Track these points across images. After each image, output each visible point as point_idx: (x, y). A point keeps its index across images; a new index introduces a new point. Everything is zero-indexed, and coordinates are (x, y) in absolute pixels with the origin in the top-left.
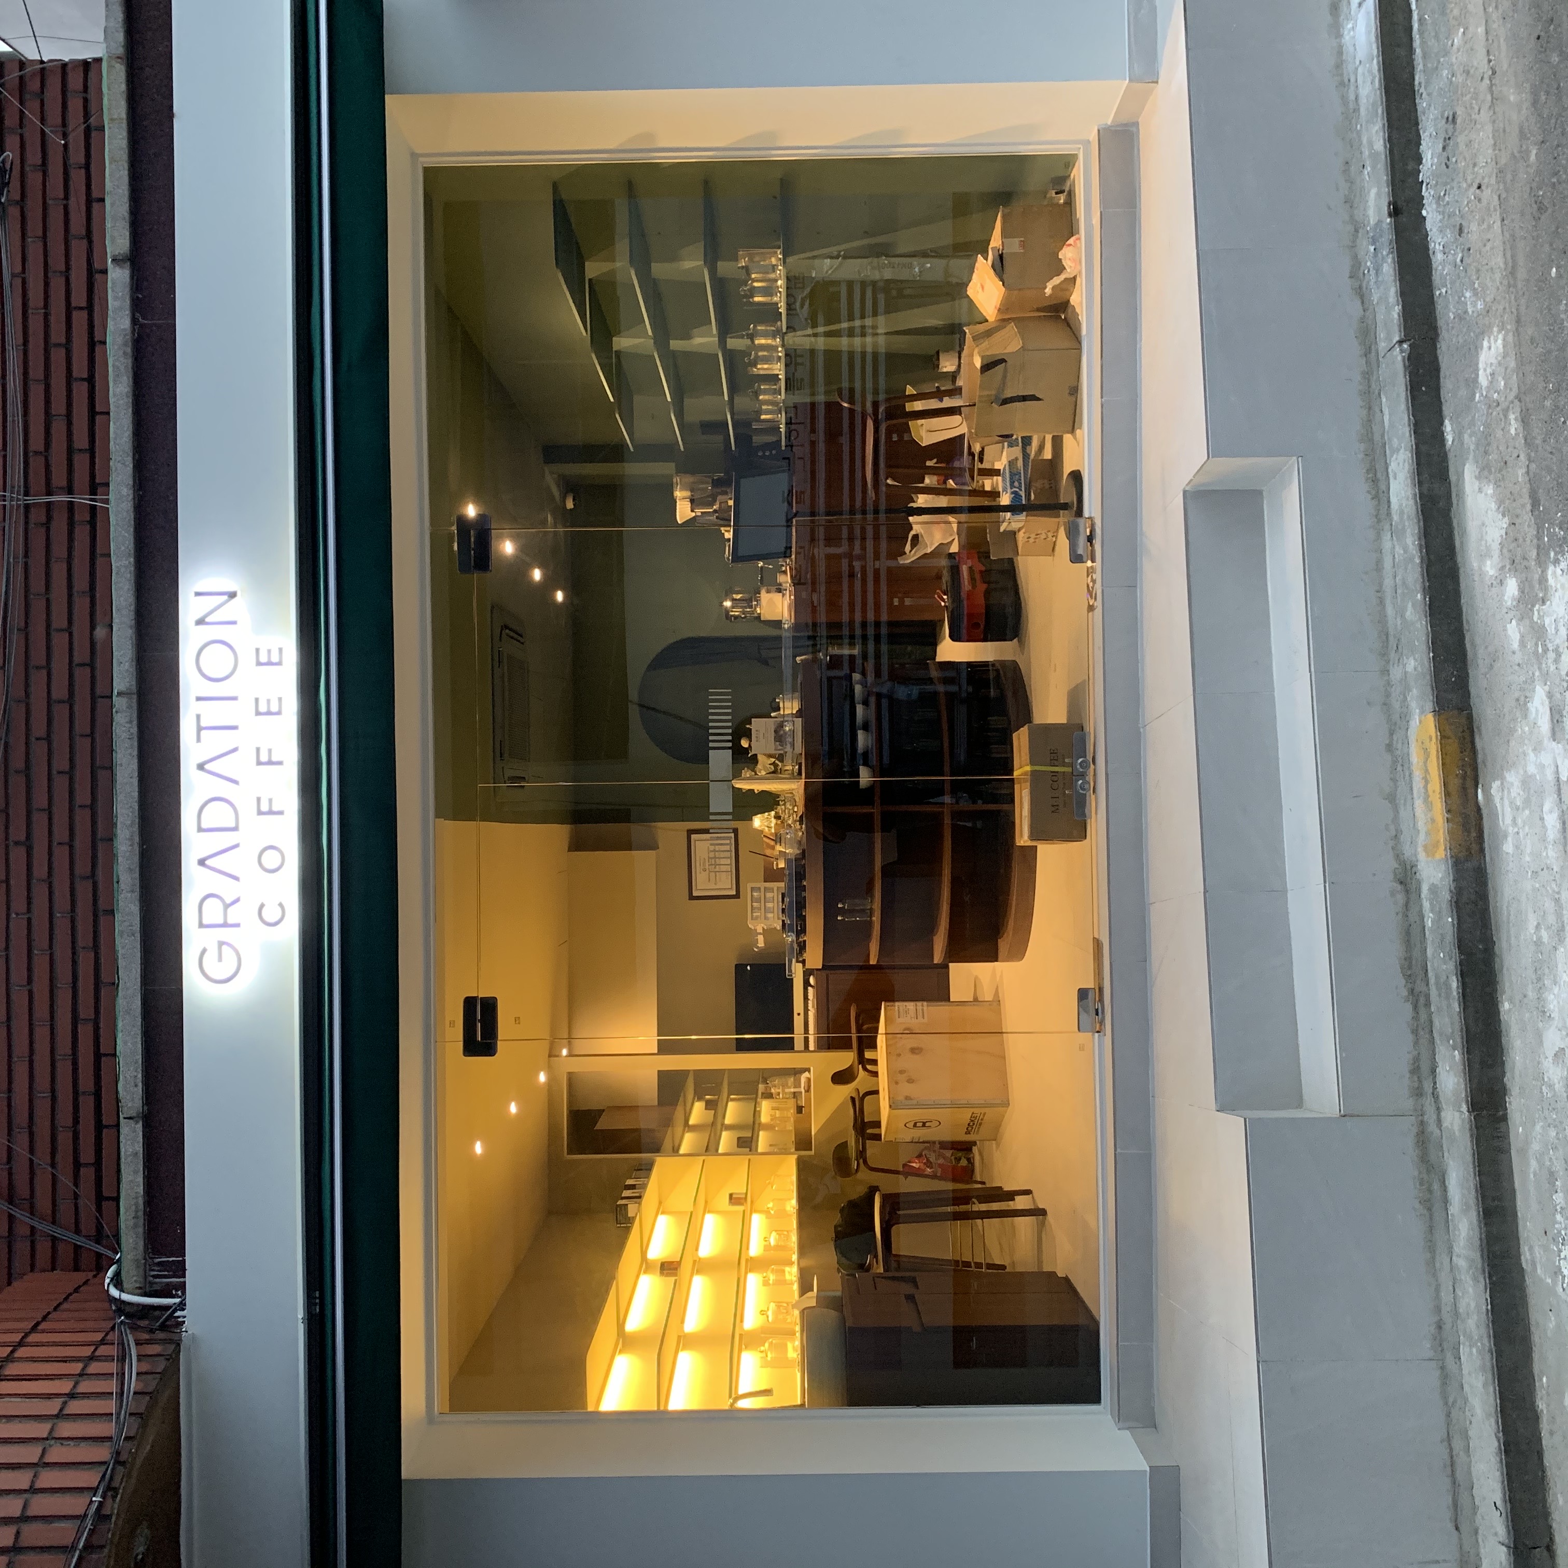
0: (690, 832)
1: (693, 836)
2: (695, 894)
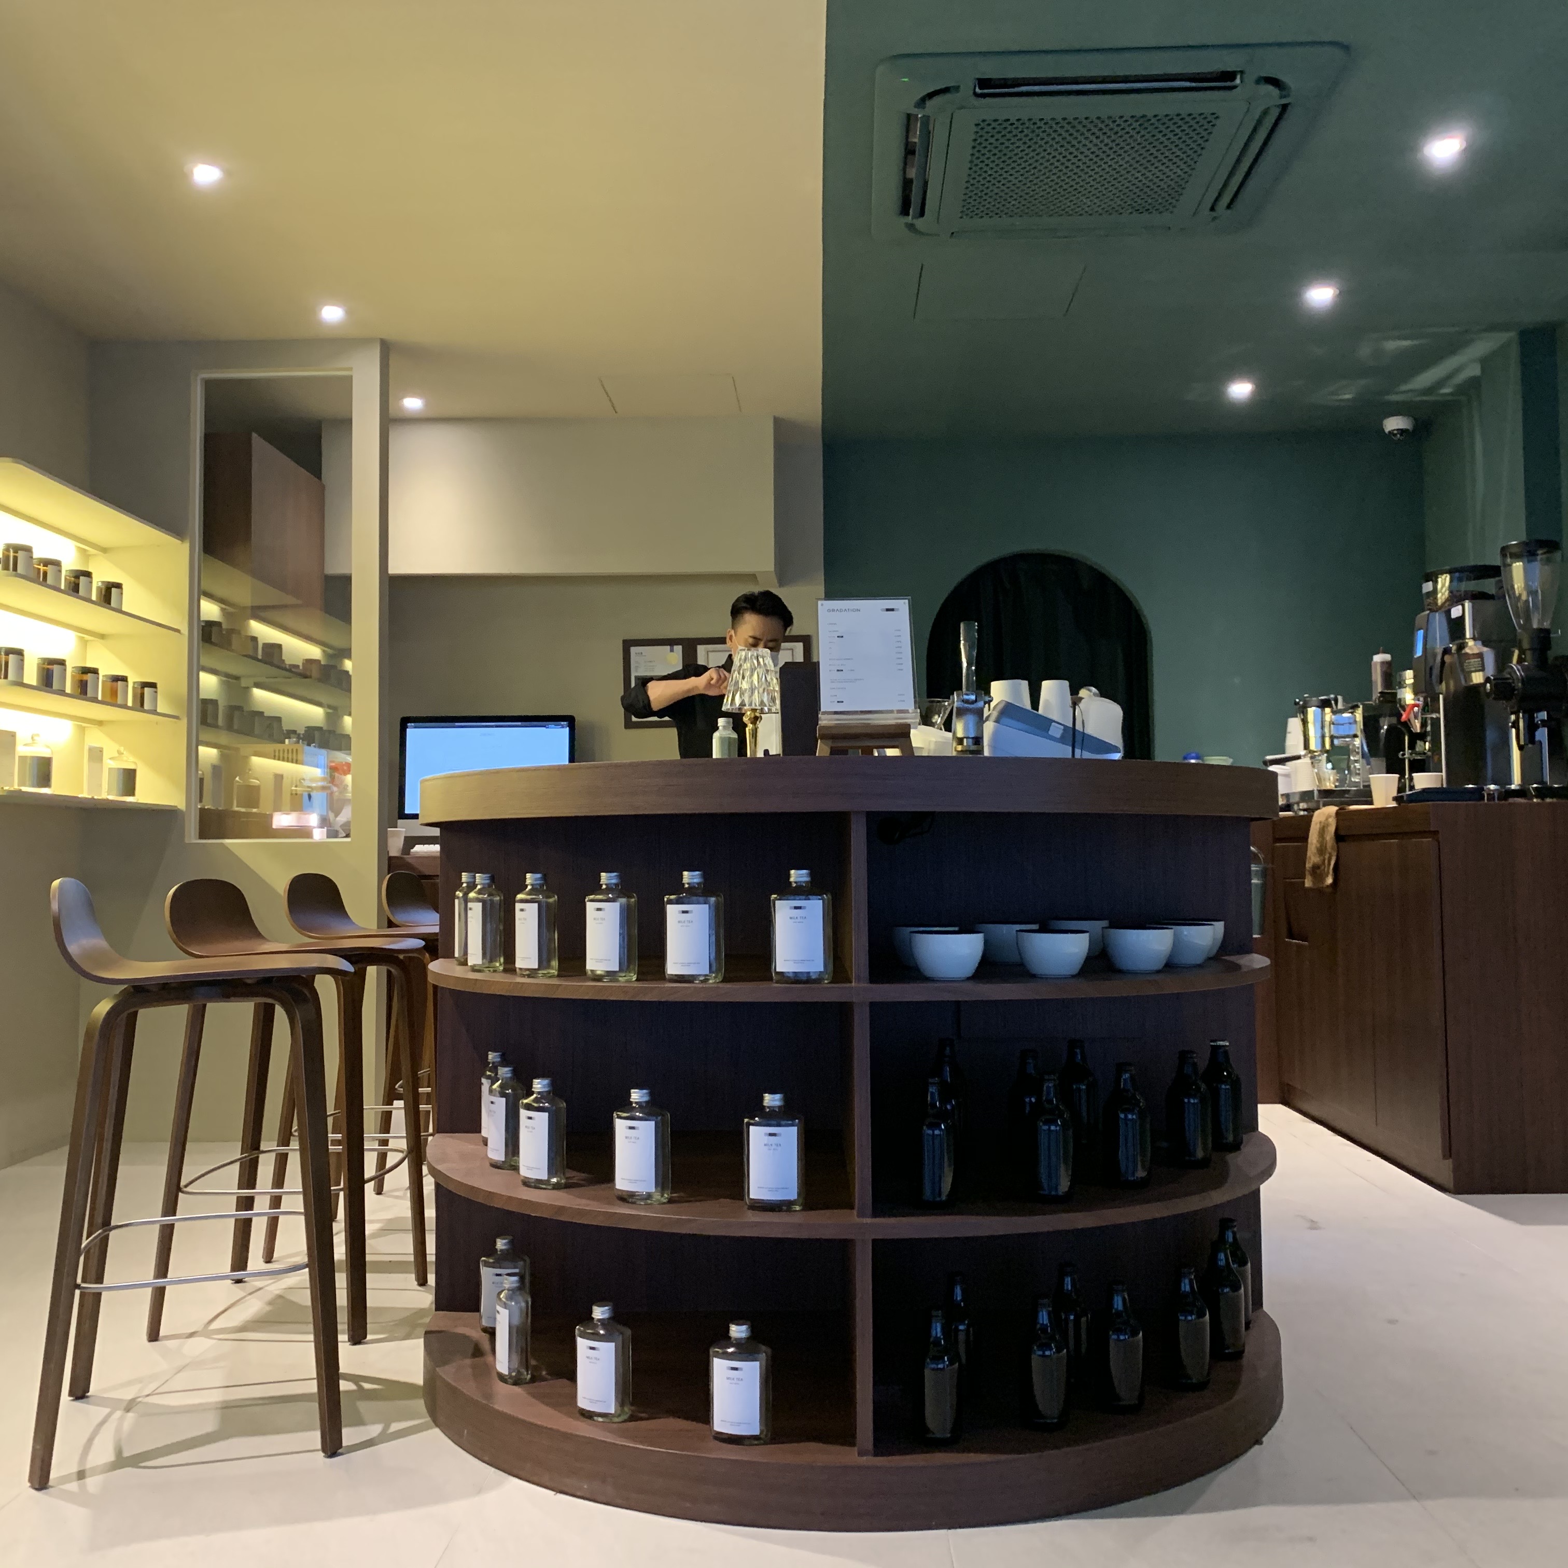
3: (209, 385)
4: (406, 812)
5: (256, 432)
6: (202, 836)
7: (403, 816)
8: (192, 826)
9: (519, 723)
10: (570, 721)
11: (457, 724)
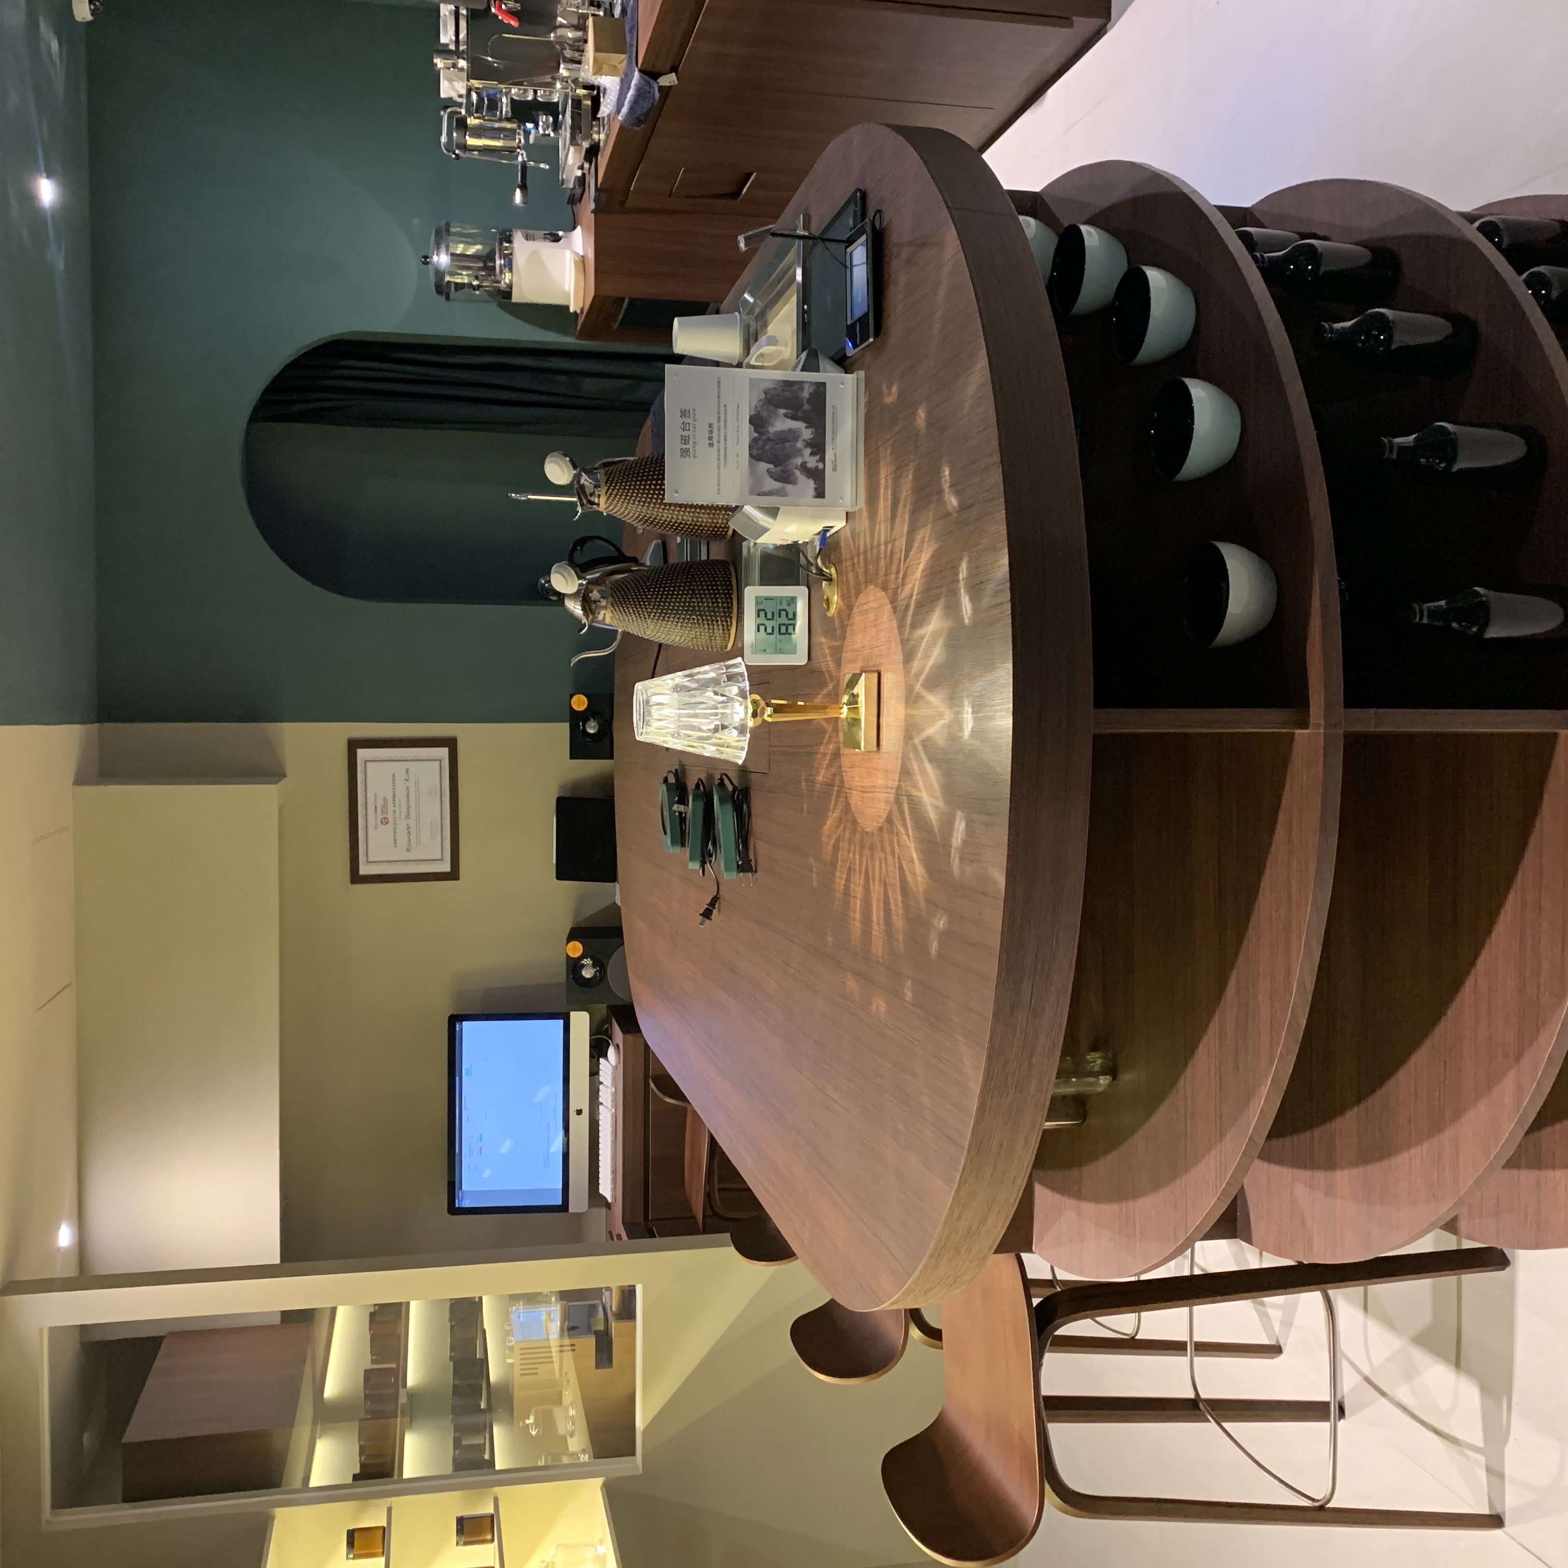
0: (354, 745)
1: (362, 753)
2: (364, 870)
3: (59, 1503)
4: (560, 1203)
5: (121, 1438)
6: (631, 1452)
7: (564, 1207)
8: (621, 1467)
9: (457, 1078)
10: (455, 1020)
11: (457, 1151)
